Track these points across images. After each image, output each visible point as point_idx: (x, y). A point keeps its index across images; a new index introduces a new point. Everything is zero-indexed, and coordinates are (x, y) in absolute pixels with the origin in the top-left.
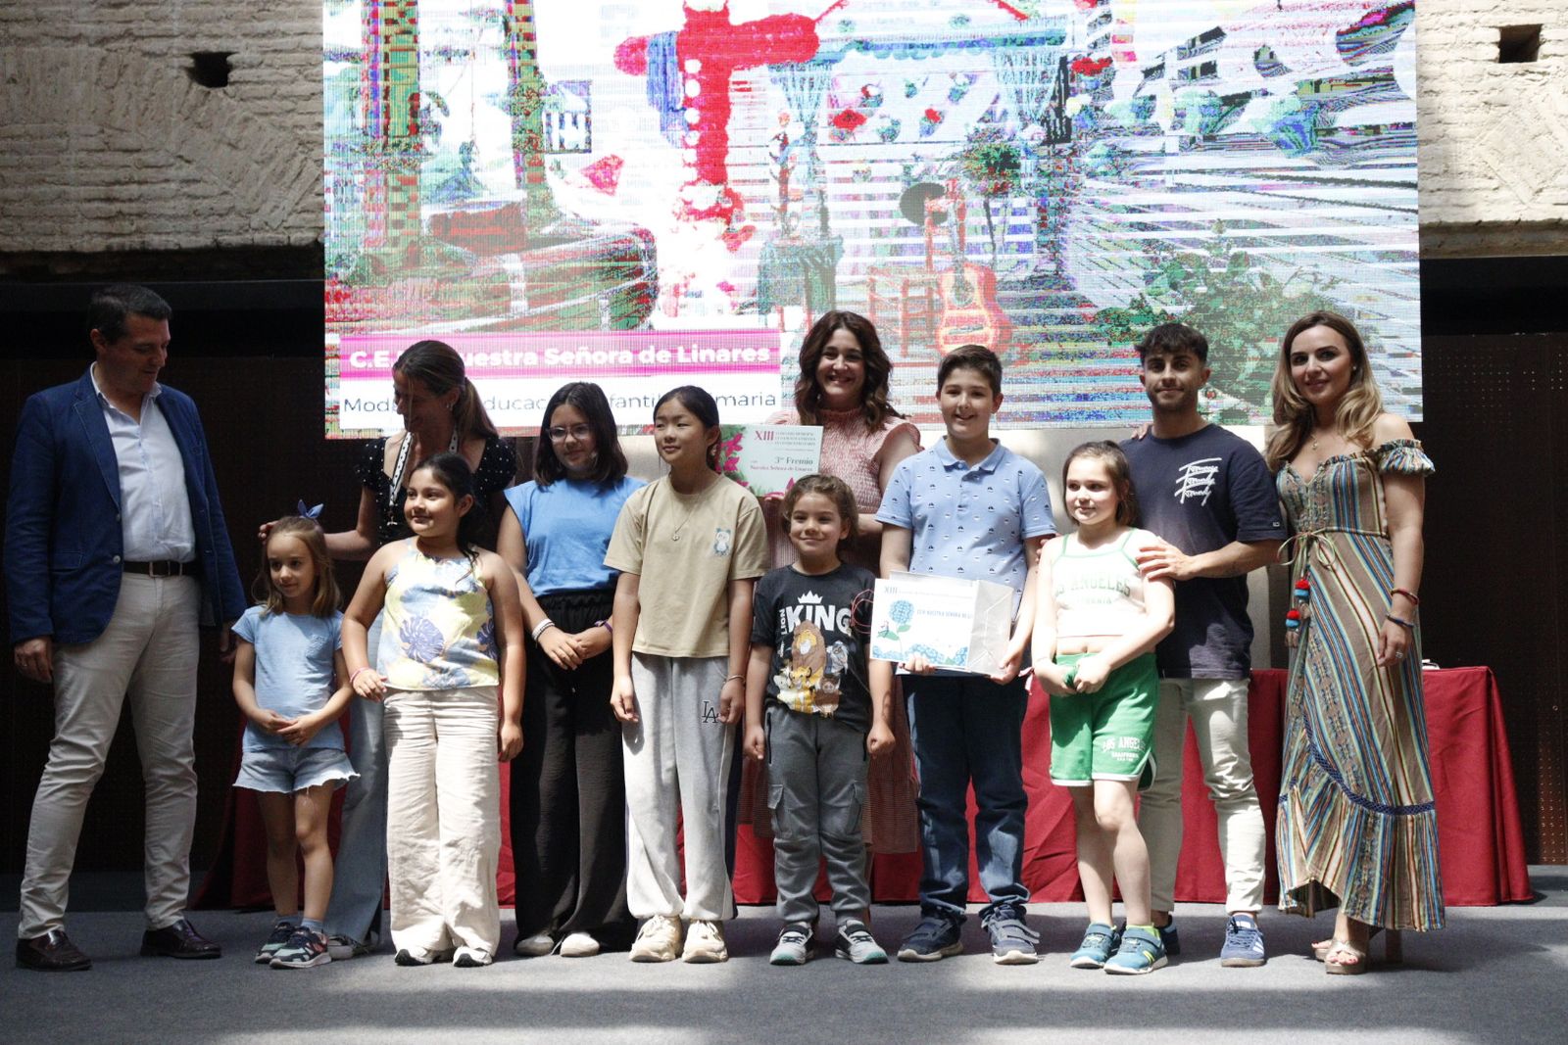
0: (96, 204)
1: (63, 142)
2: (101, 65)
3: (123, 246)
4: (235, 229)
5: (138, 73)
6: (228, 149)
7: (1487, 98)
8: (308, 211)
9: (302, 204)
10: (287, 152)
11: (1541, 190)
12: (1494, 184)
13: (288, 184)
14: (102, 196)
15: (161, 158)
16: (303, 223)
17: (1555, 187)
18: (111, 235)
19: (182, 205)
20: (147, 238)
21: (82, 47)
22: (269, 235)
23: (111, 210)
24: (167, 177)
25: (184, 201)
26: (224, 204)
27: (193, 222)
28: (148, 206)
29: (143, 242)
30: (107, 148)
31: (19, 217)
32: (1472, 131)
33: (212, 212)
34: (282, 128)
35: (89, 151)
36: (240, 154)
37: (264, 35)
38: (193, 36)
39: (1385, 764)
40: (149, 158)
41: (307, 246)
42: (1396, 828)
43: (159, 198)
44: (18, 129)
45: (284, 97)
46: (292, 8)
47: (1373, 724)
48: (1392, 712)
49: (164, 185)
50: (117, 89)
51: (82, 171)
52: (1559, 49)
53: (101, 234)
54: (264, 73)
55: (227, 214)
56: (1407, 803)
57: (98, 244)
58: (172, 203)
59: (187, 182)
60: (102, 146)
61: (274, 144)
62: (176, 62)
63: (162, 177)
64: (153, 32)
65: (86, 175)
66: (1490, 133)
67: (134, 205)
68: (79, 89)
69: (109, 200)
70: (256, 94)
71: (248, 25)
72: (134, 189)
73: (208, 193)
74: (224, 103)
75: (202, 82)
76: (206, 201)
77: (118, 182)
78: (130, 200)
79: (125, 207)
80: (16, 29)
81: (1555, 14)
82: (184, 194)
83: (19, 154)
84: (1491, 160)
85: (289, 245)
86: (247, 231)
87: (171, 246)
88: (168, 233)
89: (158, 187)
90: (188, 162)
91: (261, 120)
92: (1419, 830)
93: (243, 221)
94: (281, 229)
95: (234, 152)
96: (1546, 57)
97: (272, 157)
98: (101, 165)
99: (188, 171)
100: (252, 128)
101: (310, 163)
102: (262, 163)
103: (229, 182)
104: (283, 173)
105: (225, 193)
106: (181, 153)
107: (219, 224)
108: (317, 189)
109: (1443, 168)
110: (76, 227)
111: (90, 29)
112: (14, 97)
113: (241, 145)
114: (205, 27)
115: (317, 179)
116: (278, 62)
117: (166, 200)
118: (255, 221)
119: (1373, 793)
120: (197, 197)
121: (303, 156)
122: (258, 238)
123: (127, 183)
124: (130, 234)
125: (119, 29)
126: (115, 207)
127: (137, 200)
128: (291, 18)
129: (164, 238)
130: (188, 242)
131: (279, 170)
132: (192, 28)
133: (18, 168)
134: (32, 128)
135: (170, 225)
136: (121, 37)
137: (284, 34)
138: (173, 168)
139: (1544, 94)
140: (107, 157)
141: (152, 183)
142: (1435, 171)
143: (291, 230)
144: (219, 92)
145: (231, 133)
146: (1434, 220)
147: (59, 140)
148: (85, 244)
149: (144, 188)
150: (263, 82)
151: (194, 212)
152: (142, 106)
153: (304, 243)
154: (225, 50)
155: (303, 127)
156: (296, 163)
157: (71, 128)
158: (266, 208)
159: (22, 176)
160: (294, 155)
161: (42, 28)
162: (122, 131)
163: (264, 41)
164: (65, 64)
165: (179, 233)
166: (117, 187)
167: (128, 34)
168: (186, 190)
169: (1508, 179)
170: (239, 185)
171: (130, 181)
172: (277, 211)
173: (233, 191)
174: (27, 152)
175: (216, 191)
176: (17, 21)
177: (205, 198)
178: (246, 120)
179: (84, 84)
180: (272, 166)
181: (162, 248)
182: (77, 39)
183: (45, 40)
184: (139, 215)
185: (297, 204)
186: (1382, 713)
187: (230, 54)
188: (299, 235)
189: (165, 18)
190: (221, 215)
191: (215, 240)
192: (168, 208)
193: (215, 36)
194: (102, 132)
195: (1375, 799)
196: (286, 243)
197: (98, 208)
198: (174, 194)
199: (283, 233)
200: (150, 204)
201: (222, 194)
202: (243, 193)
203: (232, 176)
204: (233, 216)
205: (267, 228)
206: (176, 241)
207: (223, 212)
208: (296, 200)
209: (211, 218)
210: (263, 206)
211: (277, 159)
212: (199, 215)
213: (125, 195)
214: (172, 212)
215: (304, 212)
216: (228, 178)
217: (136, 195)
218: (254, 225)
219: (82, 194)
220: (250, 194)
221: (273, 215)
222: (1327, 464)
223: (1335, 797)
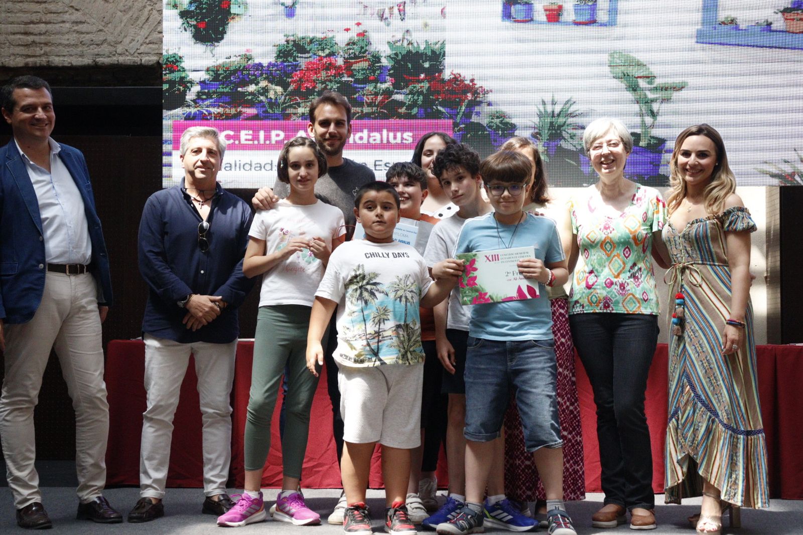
0: (18, 36)
3: (36, 63)
4: (107, 53)
8: (153, 43)
9: (150, 39)
10: (140, 5)
13: (141, 25)
14: (22, 31)
15: (59, 7)
16: (149, 51)
18: (28, 56)
19: (73, 38)
20: (51, 59)
22: (128, 58)
23: (27, 40)
24: (65, 19)
25: (75, 35)
26: (101, 37)
27: (80, 49)
29: (48, 61)
33: (92, 43)
36: (110, 5)
39: (742, 405)
40: (52, 7)
41: (152, 65)
43: (58, 33)
49: (61, 25)
51: (9, 15)
53: (22, 55)
55: (102, 44)
57: (20, 62)
58: (67, 37)
59: (76, 23)
63: (60, 19)
65: (12, 17)
67: (42, 37)
69: (26, 33)
73: (89, 30)
76: (89, 35)
77: (32, 22)
78: (40, 34)
79: (37, 39)
82: (74, 31)
85: (141, 64)
86: (114, 55)
87: (66, 64)
88: (64, 56)
89: (57, 26)
90: (77, 10)
93: (112, 49)
94: (136, 54)
95: (106, 4)
97: (130, 8)
98: (21, 11)
99: (77, 16)
101: (155, 12)
102: (125, 12)
103: (103, 24)
104: (137, 18)
105: (101, 30)
106: (72, 4)
107: (97, 50)
108: (159, 29)
110: (6, 51)
115: (159, 23)
117: (63, 34)
118: (120, 49)
119: (736, 424)
120: (82, 33)
121: (150, 8)
122: (121, 59)
123: (38, 23)
124: (40, 56)
126: (30, 38)
127: (45, 34)
129: (61, 59)
130: (77, 61)
131: (134, 16)
135: (65, 51)
138: (68, 14)
140: (25, 6)
141: (54, 23)
143: (142, 55)
149: (49, 26)
151: (81, 43)
153: (151, 63)
156: (146, 12)
158: (127, 40)
160: (145, 7)
165: (71, 55)
166: (31, 25)
168: (76, 28)
170: (110, 25)
171: (40, 22)
172: (134, 43)
173: (105, 30)
175: (95, 29)
177: (88, 33)
180: (130, 13)
181: (61, 65)
184: (46, 44)
185: (146, 38)
188: (147, 58)
190: (98, 45)
191: (94, 61)
192: (64, 39)
195: (737, 427)
196: (139, 63)
197: (20, 39)
198: (68, 30)
199: (137, 57)
200: (52, 37)
201: (98, 31)
202: (112, 31)
203: (105, 20)
204: (105, 45)
205: (127, 53)
206: (69, 61)
207: (99, 43)
208: (146, 36)
209: (91, 47)
210: (125, 40)
211: (134, 9)
212: (84, 44)
213: (36, 31)
214: (66, 42)
215: (151, 43)
216: (103, 21)
217: (44, 31)
218: (119, 51)
219: (9, 30)
220: (116, 33)
221: (131, 45)
222: (693, 223)
223: (714, 427)
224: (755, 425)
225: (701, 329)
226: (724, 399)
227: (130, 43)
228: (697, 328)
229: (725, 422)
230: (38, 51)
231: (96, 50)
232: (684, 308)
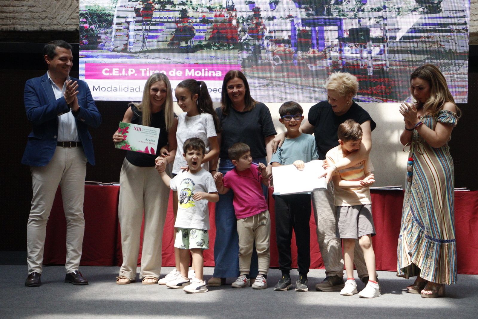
3: (7, 29)
4: (48, 24)
8: (74, 19)
9: (72, 16)
13: (67, 8)
16: (72, 23)
18: (3, 25)
19: (29, 15)
20: (16, 26)
22: (59, 27)
23: (3, 16)
24: (24, 4)
25: (29, 13)
26: (44, 15)
27: (33, 21)
29: (14, 28)
33: (39, 18)
39: (438, 224)
41: (73, 31)
42: (442, 247)
43: (20, 12)
47: (434, 210)
48: (442, 206)
49: (22, 7)
55: (45, 19)
56: (446, 239)
58: (25, 14)
59: (31, 7)
63: (21, 4)
67: (11, 14)
69: (2, 12)
72: (11, 9)
73: (38, 11)
76: (37, 14)
77: (5, 6)
78: (10, 13)
79: (8, 15)
82: (29, 11)
85: (67, 31)
86: (52, 25)
87: (24, 30)
88: (23, 25)
89: (19, 8)
92: (449, 249)
93: (51, 22)
94: (64, 25)
99: (31, 3)
101: (75, 1)
102: (58, 1)
104: (65, 5)
105: (44, 11)
108: (77, 11)
115: (77, 7)
117: (23, 13)
118: (55, 21)
119: (433, 235)
120: (34, 12)
122: (56, 28)
123: (8, 6)
124: (10, 25)
127: (12, 12)
129: (22, 26)
130: (31, 28)
131: (63, 3)
135: (24, 22)
141: (17, 6)
143: (68, 25)
149: (15, 8)
151: (33, 18)
156: (70, 1)
158: (59, 17)
165: (27, 25)
166: (5, 8)
168: (30, 9)
170: (49, 8)
171: (10, 6)
172: (63, 18)
173: (47, 11)
175: (41, 10)
177: (37, 12)
181: (21, 30)
184: (13, 18)
185: (70, 16)
186: (438, 206)
188: (70, 27)
191: (41, 28)
192: (23, 16)
195: (434, 237)
196: (66, 30)
198: (25, 11)
199: (65, 26)
200: (17, 14)
201: (43, 11)
202: (50, 11)
203: (47, 5)
204: (47, 19)
205: (59, 24)
206: (26, 28)
207: (43, 18)
208: (70, 15)
209: (39, 20)
210: (58, 16)
212: (35, 19)
213: (7, 11)
214: (25, 17)
215: (72, 19)
216: (45, 6)
217: (12, 10)
218: (54, 23)
220: (53, 12)
221: (61, 19)
224: (450, 237)
227: (61, 18)
230: (8, 22)
231: (41, 22)
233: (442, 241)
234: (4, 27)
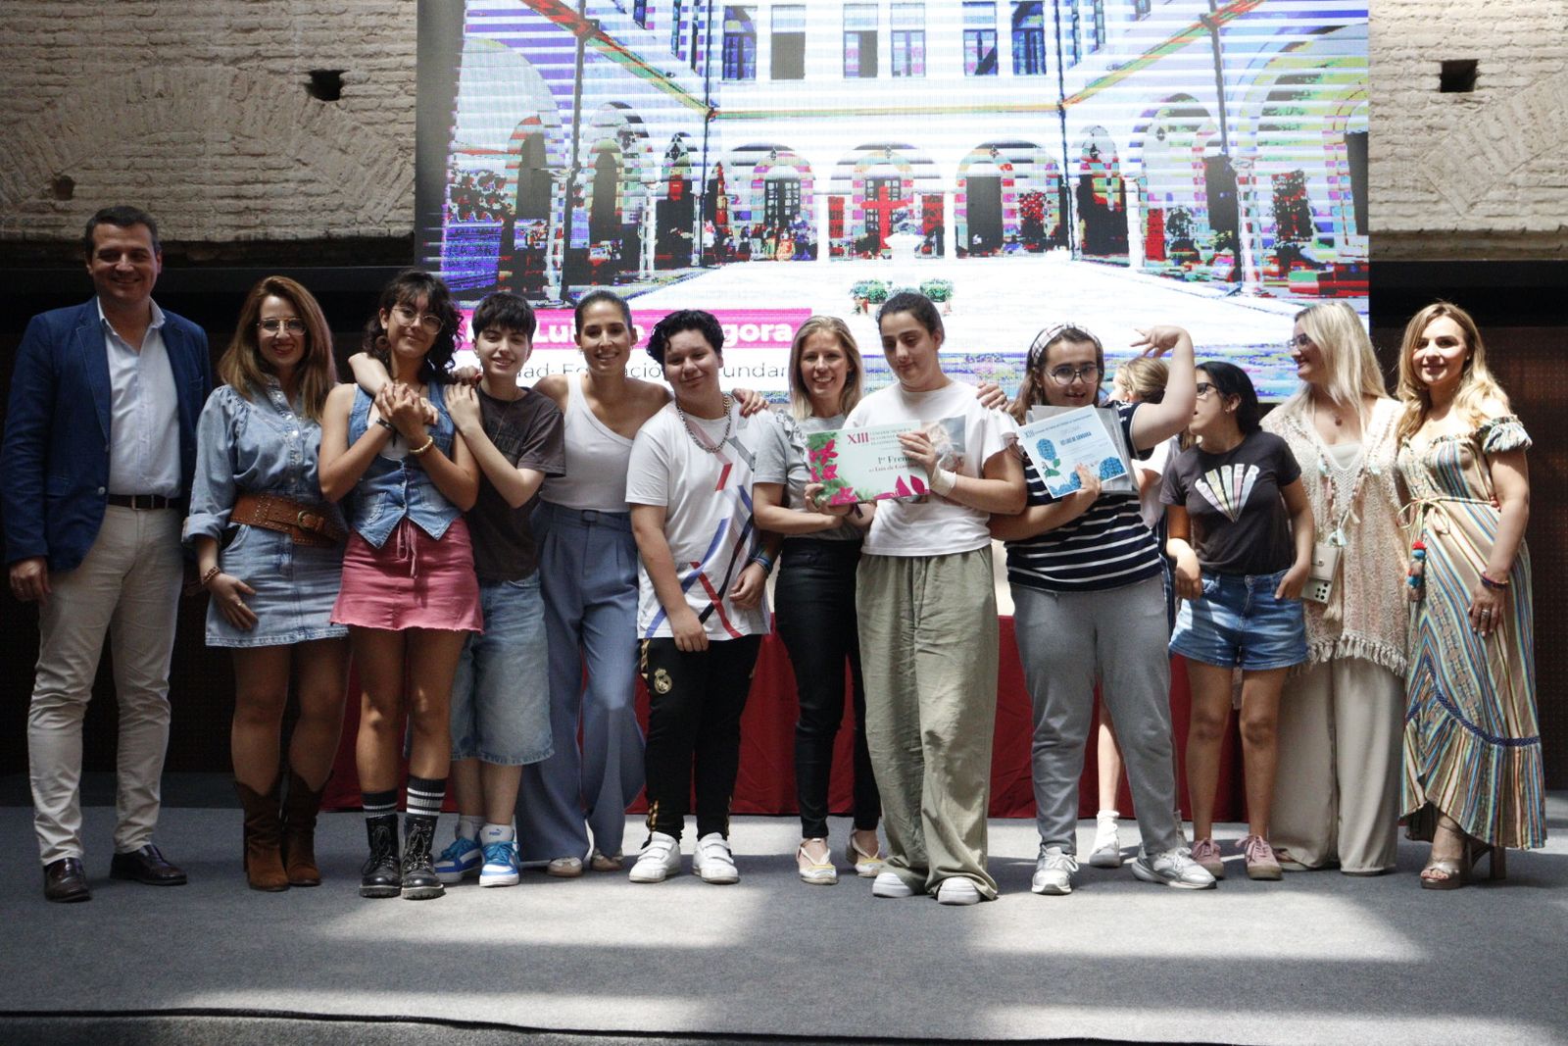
0: (227, 201)
1: (200, 147)
2: (234, 81)
3: (249, 236)
4: (344, 222)
5: (265, 89)
6: (339, 154)
7: (1429, 122)
9: (401, 201)
10: (389, 156)
11: (1475, 204)
12: (1434, 197)
13: (389, 183)
14: (233, 194)
15: (283, 161)
16: (401, 218)
17: (1487, 201)
18: (240, 227)
19: (299, 202)
20: (270, 230)
21: (218, 66)
22: (372, 228)
23: (239, 206)
24: (288, 177)
25: (301, 198)
26: (336, 200)
27: (309, 216)
28: (273, 203)
30: (237, 152)
31: (163, 212)
32: (1416, 151)
33: (325, 208)
34: (385, 135)
35: (222, 155)
36: (349, 158)
37: (371, 56)
38: (311, 57)
39: (1499, 702)
40: (272, 161)
41: (405, 237)
42: (1507, 759)
43: (281, 196)
44: (163, 137)
45: (387, 109)
46: (395, 33)
47: (1489, 666)
48: (1505, 656)
49: (284, 184)
50: (246, 102)
51: (216, 173)
52: (1493, 81)
53: (231, 226)
54: (371, 88)
55: (337, 210)
56: (1516, 736)
57: (229, 235)
58: (291, 200)
59: (303, 182)
60: (233, 151)
61: (378, 149)
62: (296, 79)
63: (282, 178)
64: (277, 53)
65: (219, 176)
66: (1431, 154)
67: (259, 202)
68: (215, 103)
69: (238, 197)
70: (363, 106)
71: (358, 46)
72: (259, 188)
73: (321, 191)
74: (336, 114)
75: (318, 97)
76: (320, 198)
77: (246, 182)
78: (256, 198)
79: (251, 204)
80: (163, 51)
81: (1489, 51)
82: (301, 192)
83: (164, 157)
84: (1432, 176)
85: (389, 236)
86: (353, 224)
87: (289, 237)
88: (287, 226)
89: (278, 186)
90: (304, 164)
91: (367, 129)
92: (1525, 762)
93: (351, 216)
94: (383, 223)
95: (344, 157)
96: (1480, 88)
97: (376, 161)
98: (232, 167)
99: (304, 172)
100: (359, 134)
101: (408, 166)
102: (368, 166)
103: (339, 182)
104: (385, 175)
105: (336, 191)
106: (299, 157)
107: (329, 218)
109: (1390, 182)
110: (209, 221)
111: (225, 51)
112: (160, 108)
113: (350, 150)
114: (322, 49)
116: (383, 79)
117: (286, 197)
118: (361, 215)
119: (1489, 727)
120: (311, 195)
121: (401, 160)
122: (363, 230)
123: (253, 183)
124: (255, 227)
125: (248, 51)
126: (243, 203)
127: (261, 197)
128: (393, 41)
129: (283, 230)
130: (303, 233)
131: (382, 172)
132: (310, 49)
133: (162, 169)
134: (175, 135)
135: (289, 219)
136: (251, 57)
137: (388, 55)
138: (292, 170)
139: (1479, 120)
140: (237, 160)
141: (274, 183)
142: (1384, 185)
143: (391, 224)
144: (332, 105)
145: (342, 140)
146: (1383, 228)
147: (197, 146)
148: (217, 235)
149: (268, 186)
150: (369, 96)
151: (310, 208)
152: (268, 116)
153: (403, 234)
154: (338, 69)
155: (403, 135)
156: (396, 166)
157: (207, 135)
158: (371, 204)
159: (165, 177)
160: (395, 159)
161: (186, 50)
162: (250, 137)
163: (371, 61)
164: (204, 81)
165: (296, 225)
166: (245, 186)
167: (257, 55)
168: (303, 189)
169: (1446, 193)
170: (348, 185)
171: (257, 181)
172: (380, 207)
173: (342, 191)
174: (171, 157)
175: (328, 190)
176: (165, 44)
177: (318, 195)
178: (355, 128)
179: (219, 98)
180: (376, 168)
181: (282, 239)
182: (214, 59)
183: (188, 60)
184: (263, 210)
186: (1496, 656)
187: (342, 71)
188: (398, 228)
189: (288, 41)
190: (332, 211)
191: (327, 232)
192: (288, 204)
193: (331, 57)
194: (233, 138)
195: (1489, 732)
196: (384, 235)
197: (229, 204)
198: (292, 192)
199: (386, 226)
200: (273, 201)
201: (333, 192)
202: (351, 192)
203: (342, 177)
204: (342, 211)
205: (371, 222)
207: (333, 208)
208: (396, 198)
209: (323, 214)
210: (368, 203)
211: (381, 163)
212: (313, 211)
213: (251, 193)
214: (290, 208)
215: (402, 208)
216: (339, 179)
217: (261, 193)
218: (359, 219)
219: (215, 192)
220: (357, 192)
221: (376, 211)
222: (1435, 443)
223: (1454, 731)
224: (1526, 731)
225: (1447, 592)
226: (1473, 692)
227: (375, 207)
228: (1442, 591)
229: (1476, 724)
230: (252, 220)
232: (1424, 563)
233: (1508, 743)
234: (242, 232)
